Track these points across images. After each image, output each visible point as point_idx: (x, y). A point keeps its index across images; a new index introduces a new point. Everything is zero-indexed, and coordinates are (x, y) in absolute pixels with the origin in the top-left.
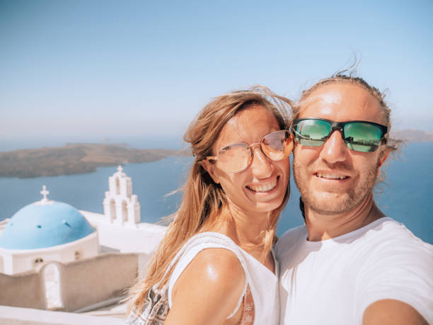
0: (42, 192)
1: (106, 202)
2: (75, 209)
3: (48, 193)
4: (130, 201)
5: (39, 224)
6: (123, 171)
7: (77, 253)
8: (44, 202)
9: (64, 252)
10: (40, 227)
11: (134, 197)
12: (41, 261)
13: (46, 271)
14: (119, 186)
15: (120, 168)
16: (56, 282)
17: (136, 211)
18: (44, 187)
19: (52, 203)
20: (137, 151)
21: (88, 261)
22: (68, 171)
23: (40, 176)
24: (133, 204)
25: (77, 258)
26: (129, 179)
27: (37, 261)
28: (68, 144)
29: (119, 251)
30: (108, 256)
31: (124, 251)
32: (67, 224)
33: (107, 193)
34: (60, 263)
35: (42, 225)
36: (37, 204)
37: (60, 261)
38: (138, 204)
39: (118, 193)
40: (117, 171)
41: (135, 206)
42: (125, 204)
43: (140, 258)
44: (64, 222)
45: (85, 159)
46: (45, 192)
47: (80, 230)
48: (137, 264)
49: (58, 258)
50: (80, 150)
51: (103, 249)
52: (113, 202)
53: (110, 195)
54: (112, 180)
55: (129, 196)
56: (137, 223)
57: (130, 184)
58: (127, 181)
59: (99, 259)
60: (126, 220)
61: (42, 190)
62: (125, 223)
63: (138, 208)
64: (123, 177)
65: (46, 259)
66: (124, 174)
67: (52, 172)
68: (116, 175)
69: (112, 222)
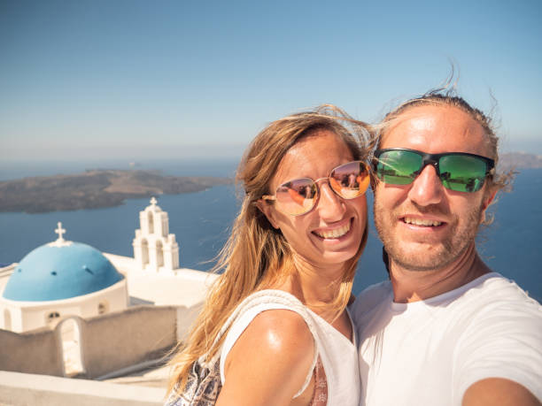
0: (57, 231)
1: (137, 244)
2: (99, 252)
3: (64, 231)
4: (167, 241)
5: (52, 271)
6: (157, 205)
7: (101, 306)
8: (60, 243)
9: (85, 305)
10: (54, 274)
11: (171, 237)
12: (57, 315)
13: (64, 328)
14: (152, 225)
15: (153, 201)
16: (76, 342)
17: (173, 254)
18: (60, 224)
19: (69, 244)
20: (175, 179)
21: (115, 316)
22: (89, 205)
23: (53, 210)
24: (170, 245)
25: (102, 312)
26: (165, 214)
27: (51, 316)
28: (88, 171)
29: (153, 303)
30: (140, 309)
31: (158, 304)
32: (88, 270)
33: (137, 232)
34: (81, 319)
35: (58, 271)
36: (51, 245)
37: (80, 315)
38: (176, 245)
39: (152, 232)
40: (150, 204)
41: (173, 248)
42: (160, 246)
43: (179, 312)
44: (84, 267)
45: (110, 189)
46: (60, 231)
47: (107, 276)
48: (176, 320)
49: (78, 312)
50: (103, 177)
51: (133, 301)
52: (145, 243)
53: (141, 234)
54: (144, 216)
55: (165, 236)
56: (175, 268)
57: (167, 220)
58: (163, 217)
59: (128, 313)
60: (161, 265)
61: (57, 228)
62: (161, 269)
63: (177, 250)
64: (157, 211)
65: (63, 313)
66: (158, 208)
67: (69, 206)
68: (148, 209)
69: (144, 268)
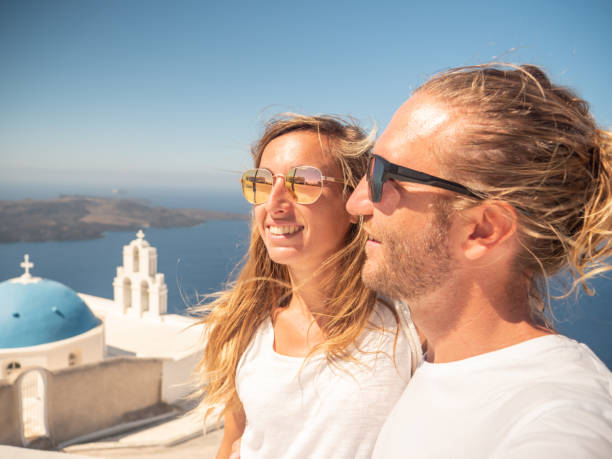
0: (23, 265)
1: (118, 283)
2: (73, 292)
3: (31, 265)
4: (154, 282)
5: (15, 312)
6: (144, 239)
7: (72, 357)
8: (25, 279)
9: (53, 354)
10: (17, 316)
11: (160, 277)
12: (18, 366)
13: (25, 382)
14: (138, 262)
15: (140, 234)
16: (39, 399)
17: (160, 297)
18: (27, 257)
19: (36, 280)
20: (164, 211)
21: (89, 369)
22: (60, 236)
23: (17, 240)
24: (157, 287)
25: (72, 364)
26: (154, 250)
27: (10, 366)
28: (62, 196)
29: (134, 354)
30: (118, 360)
31: (141, 354)
32: (58, 313)
33: (119, 270)
34: (46, 370)
35: (21, 314)
36: (15, 281)
37: (45, 365)
38: (165, 286)
39: (137, 270)
40: (136, 238)
41: (161, 290)
42: (145, 286)
43: (165, 365)
44: (54, 309)
45: (87, 219)
46: (27, 265)
47: (80, 321)
48: (161, 374)
49: (44, 363)
50: (79, 205)
51: (111, 351)
52: (128, 283)
53: (123, 273)
54: (128, 251)
55: (152, 275)
56: (162, 314)
57: (155, 257)
58: (150, 253)
59: (104, 365)
60: (146, 309)
61: (23, 261)
62: (145, 314)
63: (165, 292)
64: (144, 247)
65: (24, 364)
66: (146, 243)
67: (36, 236)
68: (134, 243)
69: (125, 312)
